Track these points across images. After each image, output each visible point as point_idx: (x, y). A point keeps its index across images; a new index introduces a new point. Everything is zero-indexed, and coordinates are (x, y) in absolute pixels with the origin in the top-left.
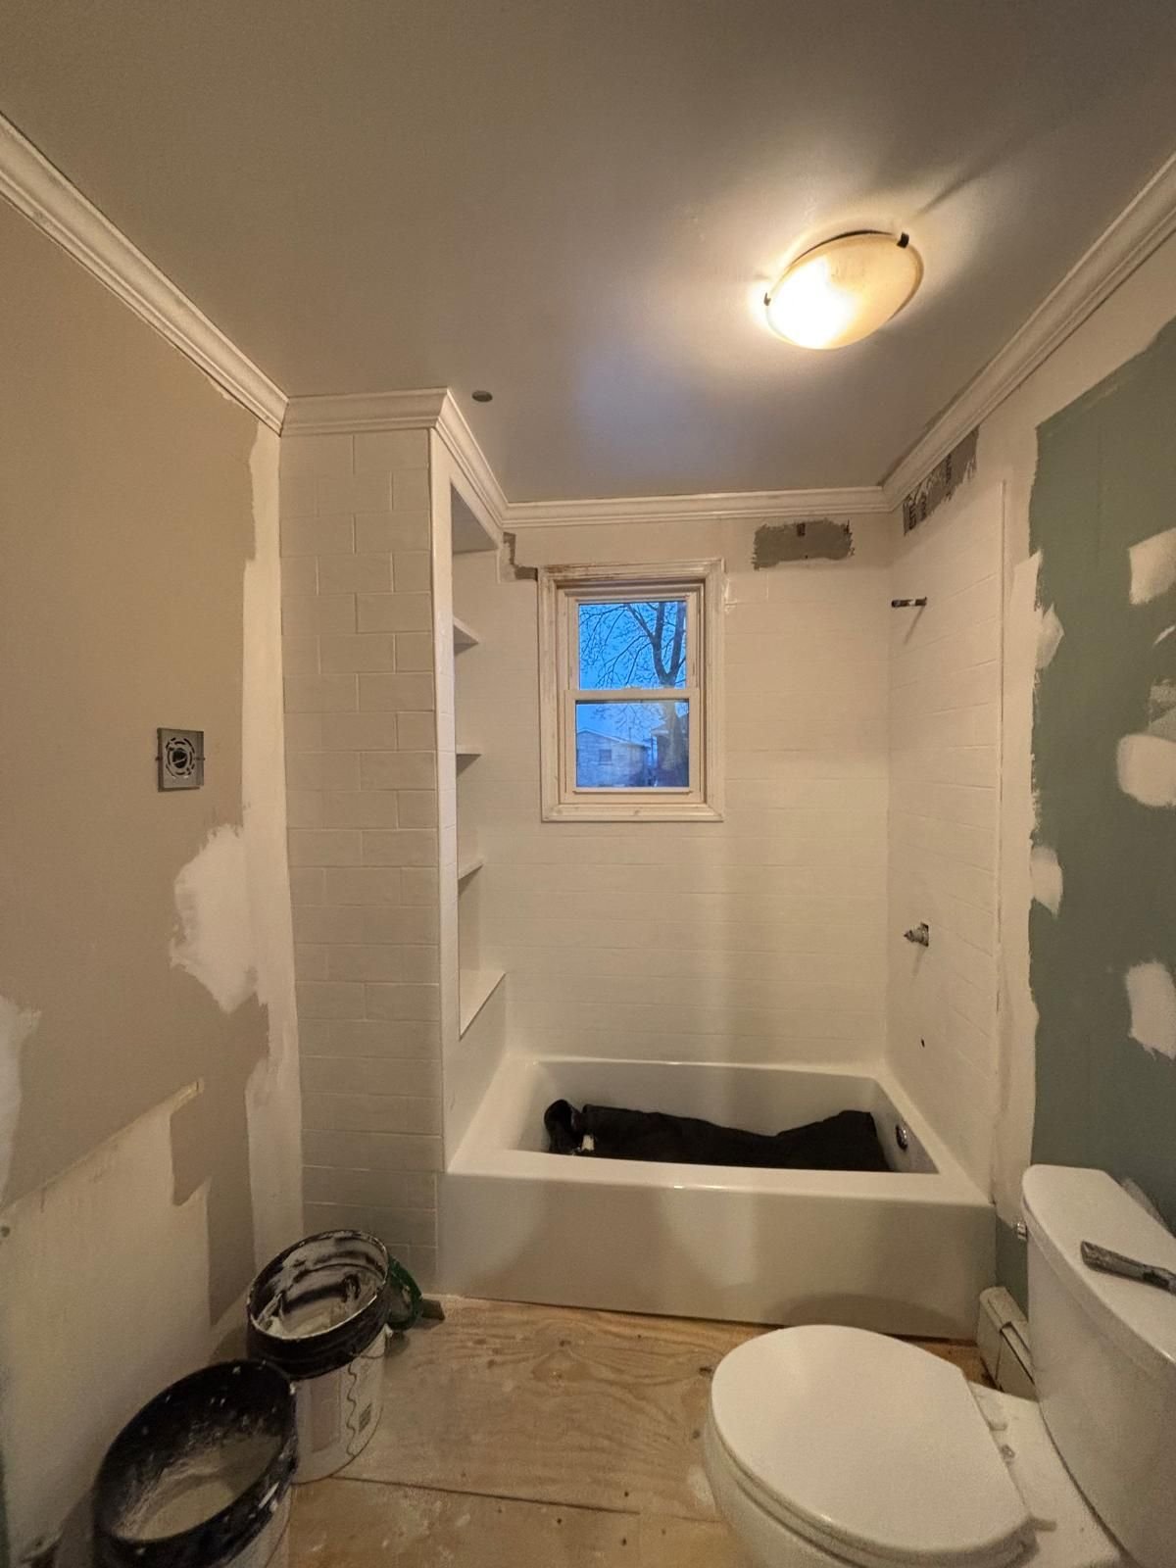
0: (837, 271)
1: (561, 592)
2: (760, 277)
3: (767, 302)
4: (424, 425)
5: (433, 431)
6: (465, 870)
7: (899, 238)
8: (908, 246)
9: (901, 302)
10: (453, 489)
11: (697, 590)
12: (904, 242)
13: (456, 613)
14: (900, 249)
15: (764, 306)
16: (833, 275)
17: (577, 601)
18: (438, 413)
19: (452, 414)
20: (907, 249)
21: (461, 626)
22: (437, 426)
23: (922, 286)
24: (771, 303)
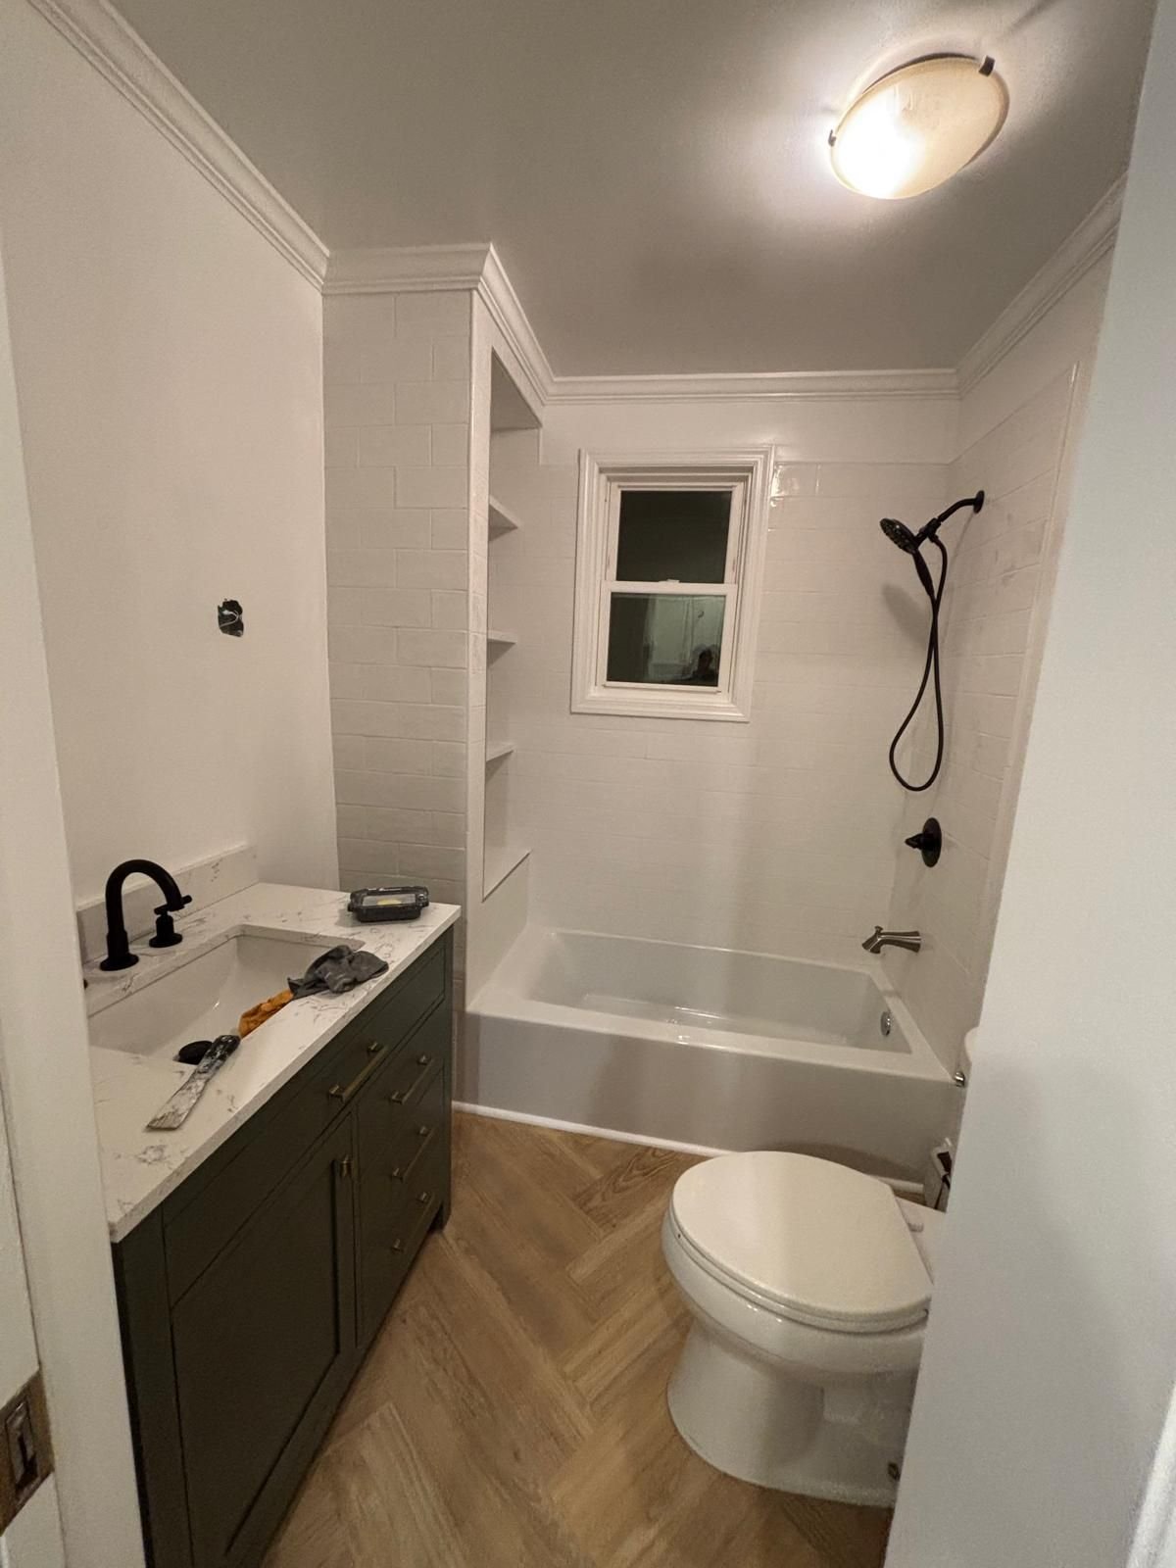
0: (909, 105)
1: (603, 477)
2: (828, 110)
3: (832, 141)
4: (467, 286)
5: (475, 293)
6: (493, 754)
7: (983, 62)
8: (992, 73)
9: (984, 139)
10: (495, 356)
11: (745, 479)
12: (988, 68)
13: (491, 492)
14: (982, 77)
15: (829, 147)
16: (905, 109)
17: (619, 487)
18: (480, 273)
19: (494, 274)
20: (990, 77)
21: (497, 506)
22: (479, 287)
23: (1008, 120)
24: (836, 143)
